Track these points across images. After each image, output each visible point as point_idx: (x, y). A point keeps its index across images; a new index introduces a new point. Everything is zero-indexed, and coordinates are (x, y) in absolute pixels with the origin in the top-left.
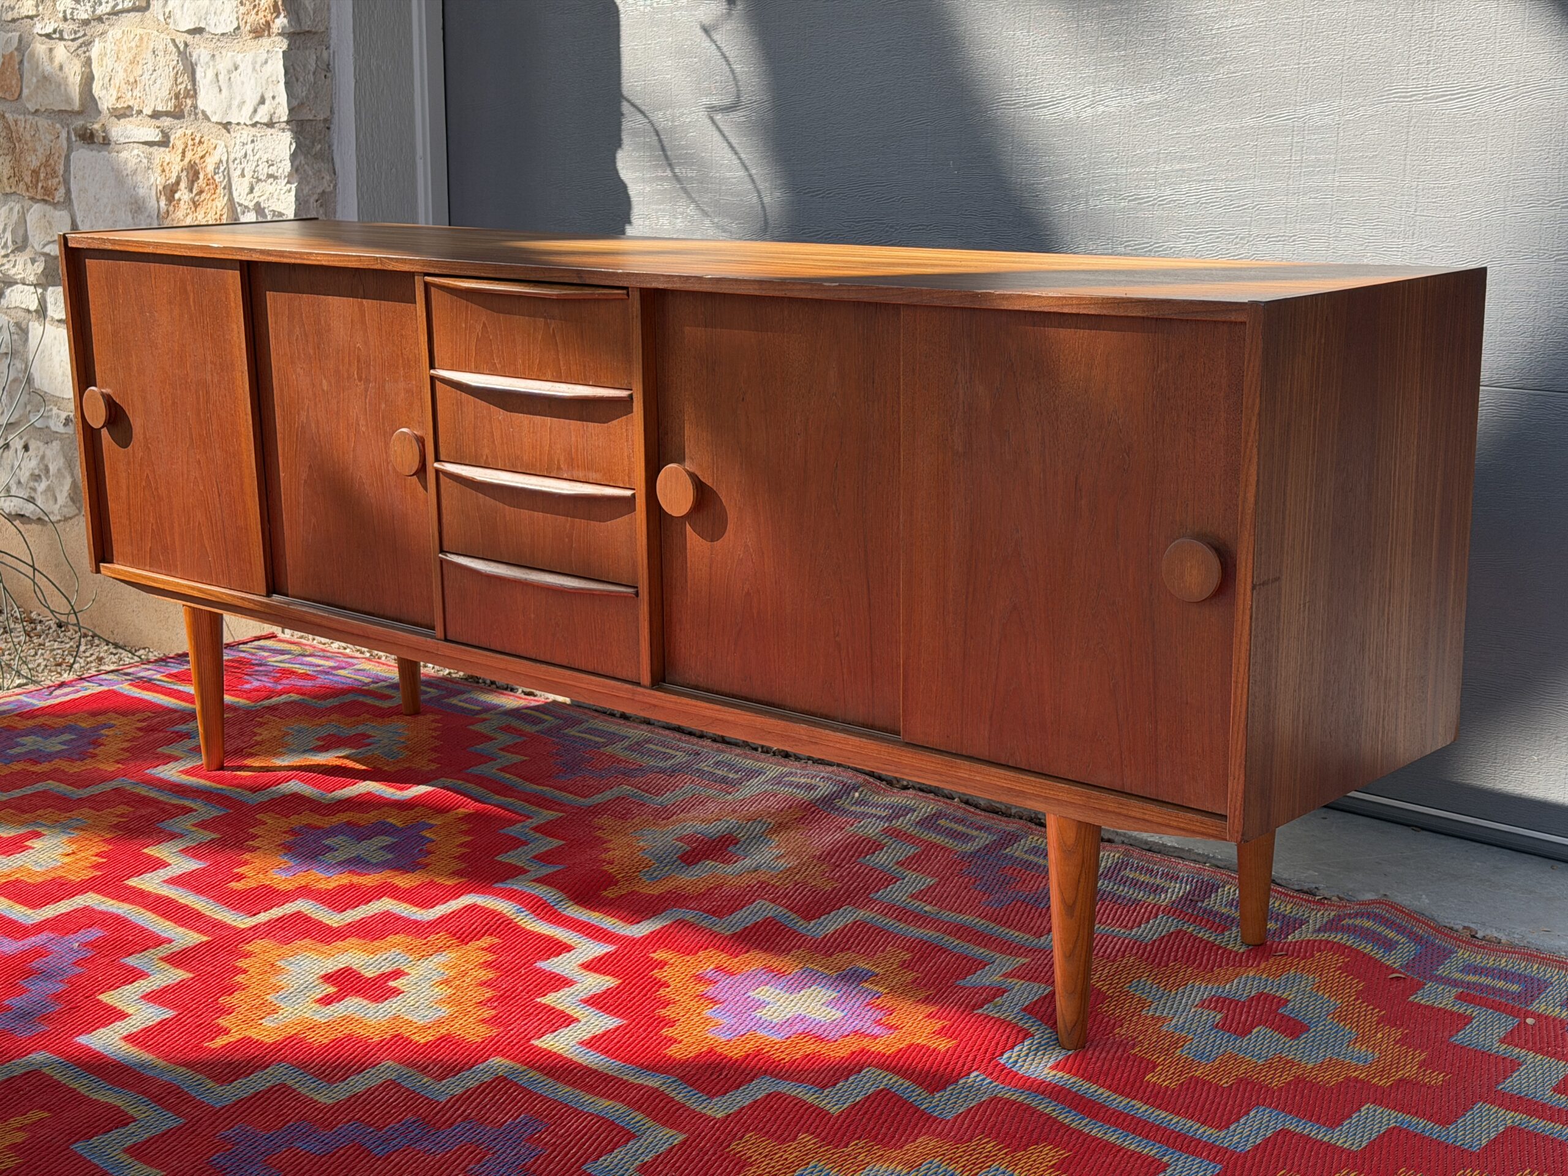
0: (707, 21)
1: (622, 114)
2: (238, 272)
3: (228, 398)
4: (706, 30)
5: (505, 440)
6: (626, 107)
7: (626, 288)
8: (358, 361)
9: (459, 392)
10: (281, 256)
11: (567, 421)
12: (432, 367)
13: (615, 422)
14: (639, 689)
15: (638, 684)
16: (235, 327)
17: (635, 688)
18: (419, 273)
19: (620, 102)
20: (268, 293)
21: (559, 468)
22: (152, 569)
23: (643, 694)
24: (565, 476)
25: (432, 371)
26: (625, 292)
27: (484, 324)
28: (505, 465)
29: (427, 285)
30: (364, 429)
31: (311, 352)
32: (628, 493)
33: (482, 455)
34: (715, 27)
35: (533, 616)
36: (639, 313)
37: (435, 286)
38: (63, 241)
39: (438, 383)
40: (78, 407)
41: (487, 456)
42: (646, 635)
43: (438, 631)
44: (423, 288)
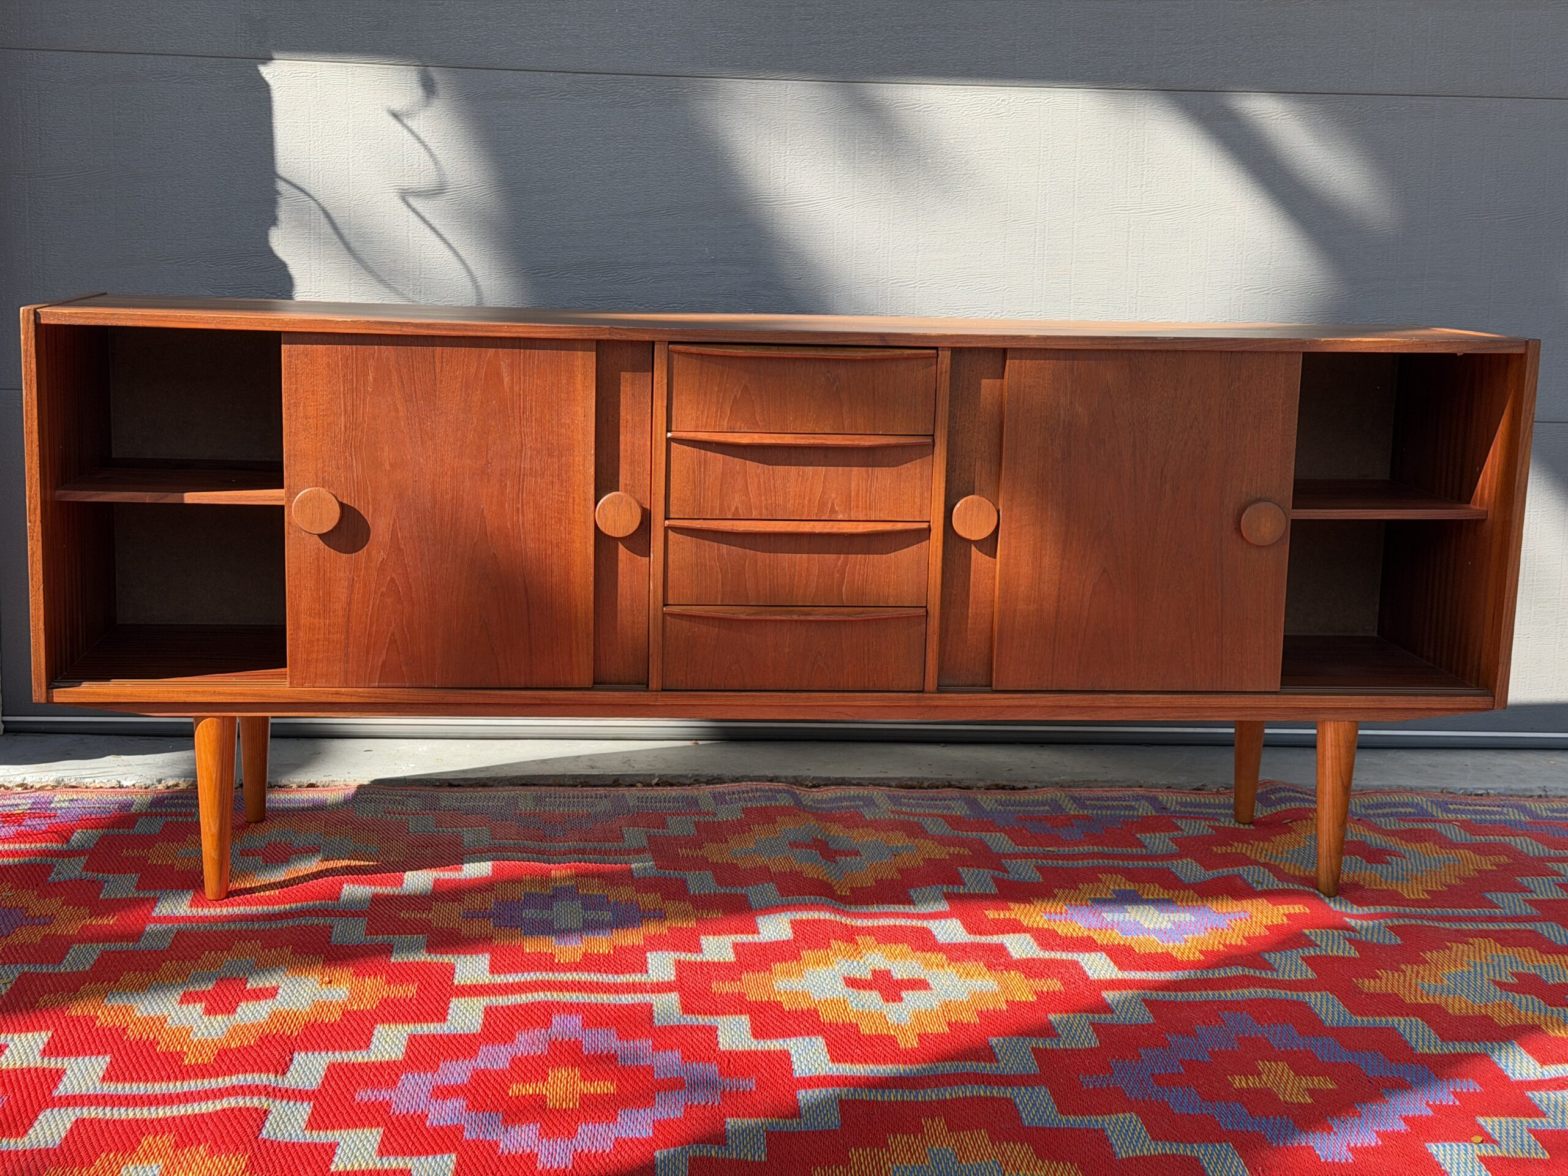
1: (278, 194)
5: (763, 492)
7: (936, 348)
9: (703, 452)
11: (847, 469)
12: (668, 431)
13: (909, 465)
14: (926, 695)
15: (922, 692)
17: (921, 695)
18: (661, 342)
21: (833, 511)
23: (931, 699)
24: (840, 517)
25: (669, 435)
26: (934, 351)
27: (745, 387)
28: (761, 514)
29: (670, 352)
32: (925, 525)
33: (729, 509)
35: (787, 650)
36: (949, 368)
37: (679, 353)
38: (32, 317)
39: (673, 445)
40: (35, 509)
41: (737, 508)
42: (935, 647)
43: (654, 683)
44: (664, 356)
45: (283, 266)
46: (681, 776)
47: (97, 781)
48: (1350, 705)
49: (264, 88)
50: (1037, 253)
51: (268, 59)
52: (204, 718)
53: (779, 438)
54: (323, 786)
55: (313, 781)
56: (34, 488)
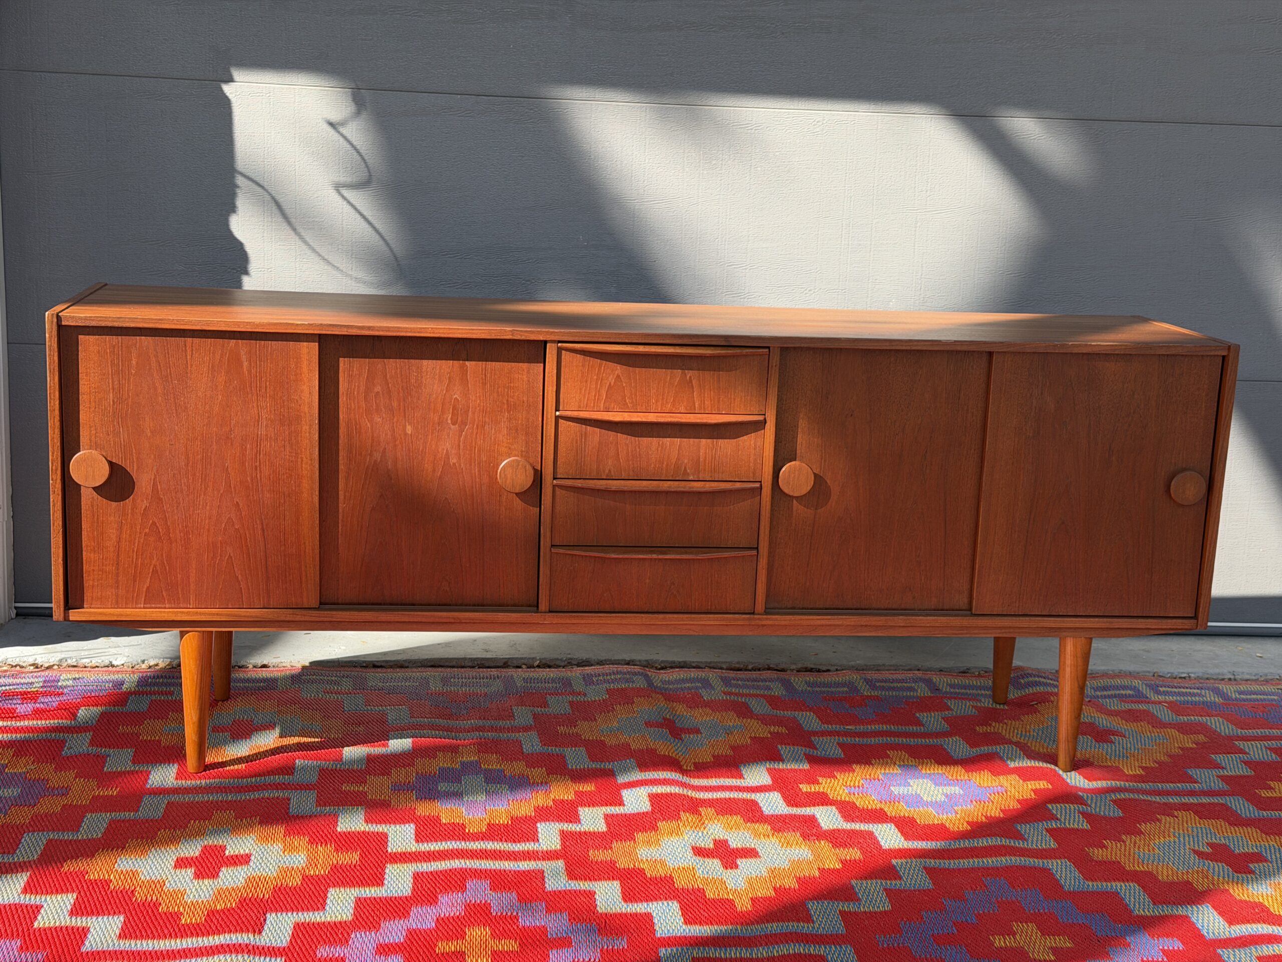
0: (335, 117)
1: (238, 187)
2: (317, 344)
3: (288, 449)
4: (331, 124)
5: (630, 457)
6: (240, 180)
7: (769, 348)
8: (454, 408)
9: (584, 426)
10: (387, 331)
11: (697, 440)
12: (557, 410)
13: (745, 437)
14: (756, 616)
15: (753, 613)
16: (305, 388)
17: (752, 616)
18: (553, 341)
19: (234, 177)
20: (341, 359)
21: (685, 473)
22: (148, 606)
23: (759, 619)
24: (691, 478)
25: (558, 413)
26: (767, 350)
27: (618, 376)
28: (629, 475)
29: (559, 350)
30: (455, 461)
31: (395, 404)
32: (758, 485)
33: (604, 471)
34: (343, 123)
35: (647, 581)
36: (778, 363)
37: (567, 349)
38: (55, 320)
39: (561, 421)
40: (56, 470)
41: (610, 471)
42: (763, 579)
43: (543, 606)
44: (555, 352)
45: (240, 245)
46: (557, 659)
47: (93, 662)
48: (1086, 625)
49: (226, 103)
50: (843, 242)
51: (230, 80)
52: (188, 632)
53: (644, 416)
54: (274, 666)
55: (265, 662)
56: (55, 453)
